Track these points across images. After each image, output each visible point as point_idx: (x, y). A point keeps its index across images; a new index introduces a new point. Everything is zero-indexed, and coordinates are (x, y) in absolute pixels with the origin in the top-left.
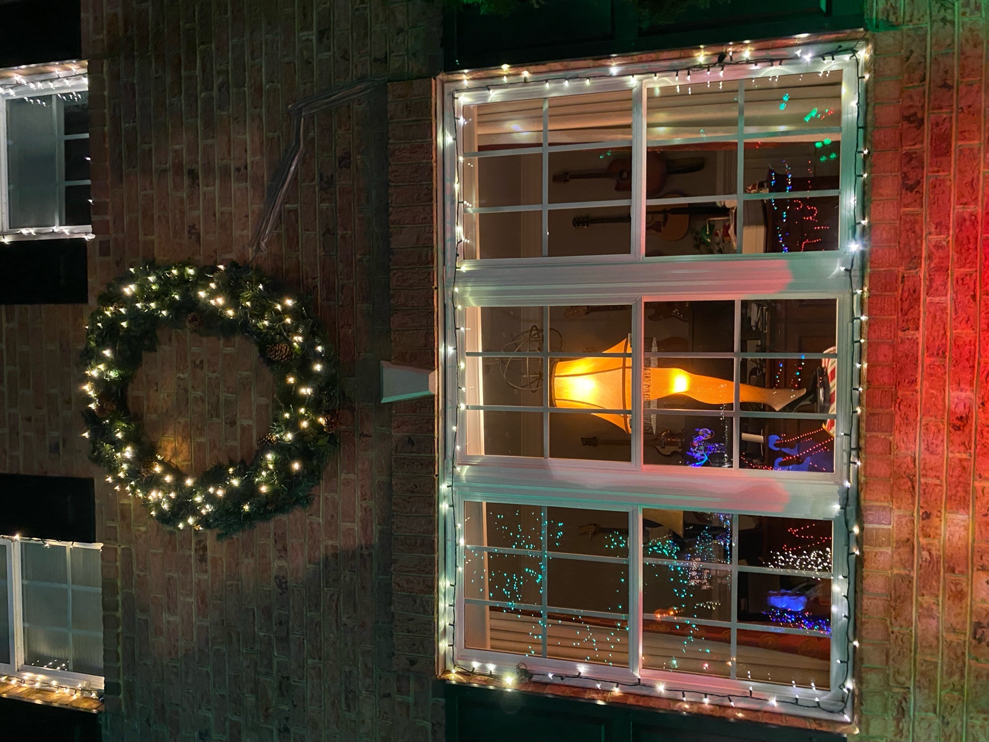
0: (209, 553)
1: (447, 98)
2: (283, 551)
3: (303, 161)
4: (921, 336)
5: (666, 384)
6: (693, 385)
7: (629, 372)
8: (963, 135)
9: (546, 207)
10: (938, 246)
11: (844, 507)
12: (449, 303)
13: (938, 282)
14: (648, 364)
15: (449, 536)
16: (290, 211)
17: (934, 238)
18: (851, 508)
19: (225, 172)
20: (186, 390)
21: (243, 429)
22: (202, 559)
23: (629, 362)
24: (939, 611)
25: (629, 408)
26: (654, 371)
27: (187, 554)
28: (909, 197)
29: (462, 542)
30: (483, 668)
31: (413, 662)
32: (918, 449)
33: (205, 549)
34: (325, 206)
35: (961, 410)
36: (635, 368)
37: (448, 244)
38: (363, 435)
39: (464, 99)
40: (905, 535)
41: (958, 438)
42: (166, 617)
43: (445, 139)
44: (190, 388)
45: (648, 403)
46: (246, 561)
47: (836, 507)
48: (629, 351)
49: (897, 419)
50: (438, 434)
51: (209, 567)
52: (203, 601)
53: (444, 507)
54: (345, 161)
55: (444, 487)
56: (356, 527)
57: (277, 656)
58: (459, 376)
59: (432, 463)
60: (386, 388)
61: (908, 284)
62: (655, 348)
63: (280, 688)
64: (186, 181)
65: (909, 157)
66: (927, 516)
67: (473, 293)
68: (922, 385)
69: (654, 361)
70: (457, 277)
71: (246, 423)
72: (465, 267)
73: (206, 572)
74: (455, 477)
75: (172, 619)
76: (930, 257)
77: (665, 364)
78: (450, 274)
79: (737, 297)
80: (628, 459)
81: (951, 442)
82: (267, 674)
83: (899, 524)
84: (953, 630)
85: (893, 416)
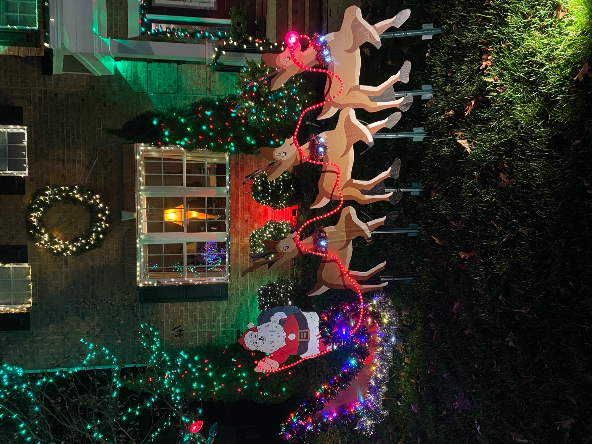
0: (69, 263)
1: (137, 148)
2: (93, 260)
3: (98, 160)
4: (240, 205)
5: (191, 215)
6: (198, 215)
7: (183, 212)
8: (246, 167)
9: (163, 174)
10: (242, 188)
11: (227, 238)
12: (138, 196)
13: (242, 195)
14: (187, 210)
15: (139, 253)
16: (94, 172)
17: (241, 186)
18: (229, 239)
19: (74, 161)
20: (61, 219)
21: (80, 229)
22: (67, 264)
23: (183, 210)
24: (244, 257)
25: (183, 220)
26: (188, 212)
27: (61, 263)
28: (237, 178)
29: (142, 254)
30: (148, 283)
31: (130, 283)
32: (240, 226)
33: (67, 261)
34: (104, 172)
35: (247, 219)
36: (184, 211)
37: (138, 182)
38: (116, 229)
39: (141, 148)
40: (238, 243)
41: (246, 224)
42: (54, 282)
43: (138, 157)
44: (62, 218)
45: (188, 219)
46: (81, 263)
47: (226, 239)
48: (183, 207)
49: (236, 221)
50: (136, 228)
51: (69, 266)
52: (67, 276)
53: (138, 245)
54: (111, 161)
55: (138, 241)
56: (114, 252)
57: (91, 287)
58: (141, 214)
59: (135, 235)
60: (123, 216)
61: (237, 195)
62: (189, 207)
63: (92, 295)
64: (61, 163)
65: (237, 170)
66: (241, 239)
67: (144, 194)
68: (240, 214)
69: (189, 210)
70: (140, 190)
71: (80, 227)
72: (142, 188)
73: (67, 267)
74: (140, 239)
75: (56, 282)
76: (241, 190)
77: (191, 210)
78: (138, 189)
79: (206, 196)
80: (183, 232)
81: (245, 225)
82: (88, 292)
83: (237, 241)
84: (246, 260)
85: (235, 220)
